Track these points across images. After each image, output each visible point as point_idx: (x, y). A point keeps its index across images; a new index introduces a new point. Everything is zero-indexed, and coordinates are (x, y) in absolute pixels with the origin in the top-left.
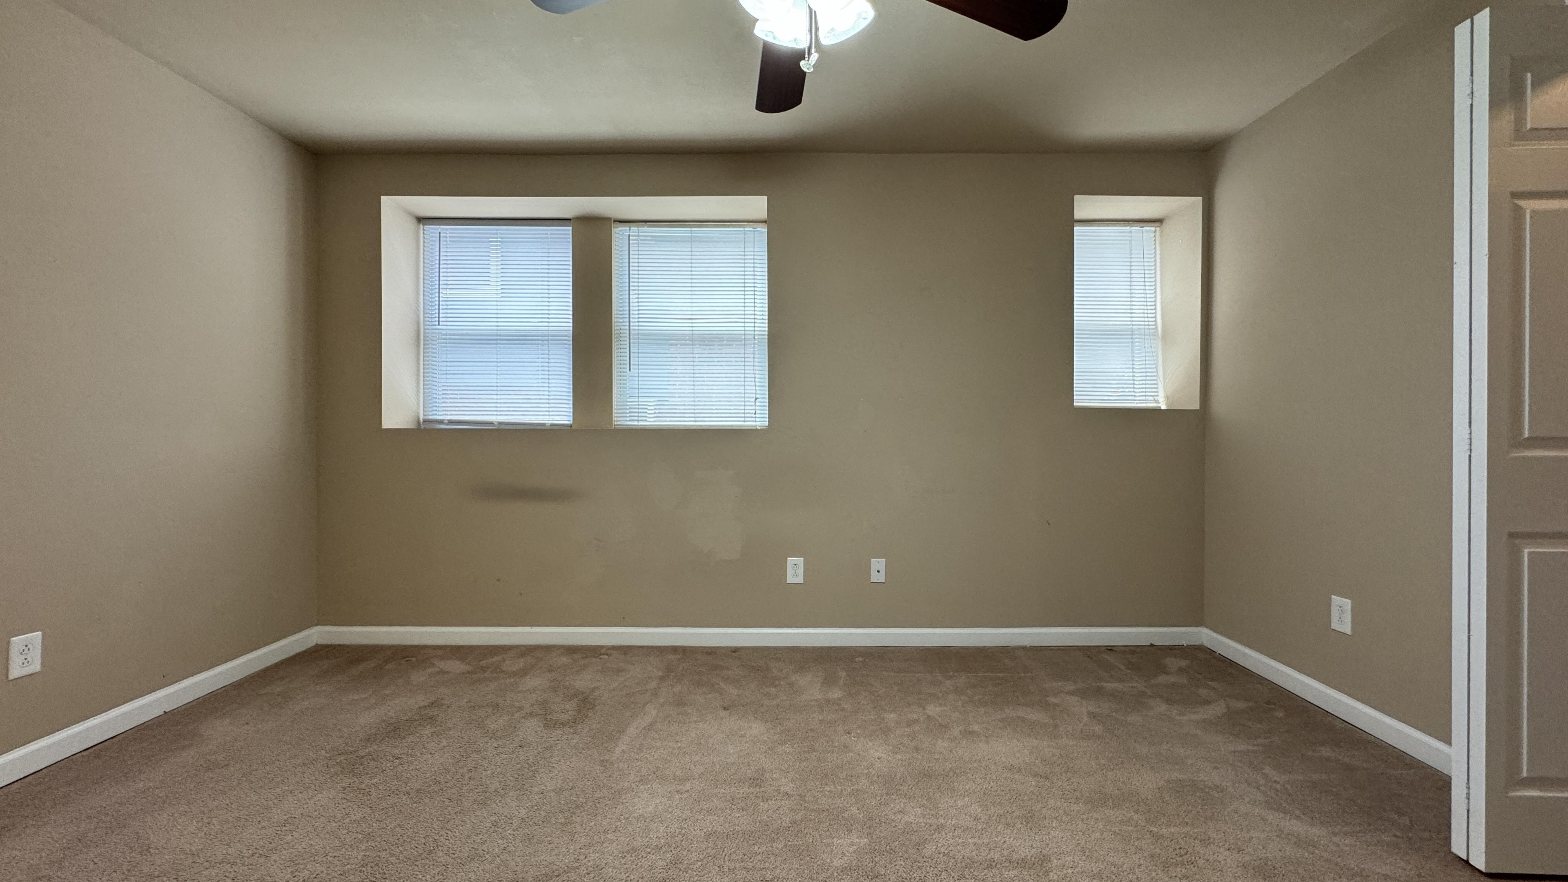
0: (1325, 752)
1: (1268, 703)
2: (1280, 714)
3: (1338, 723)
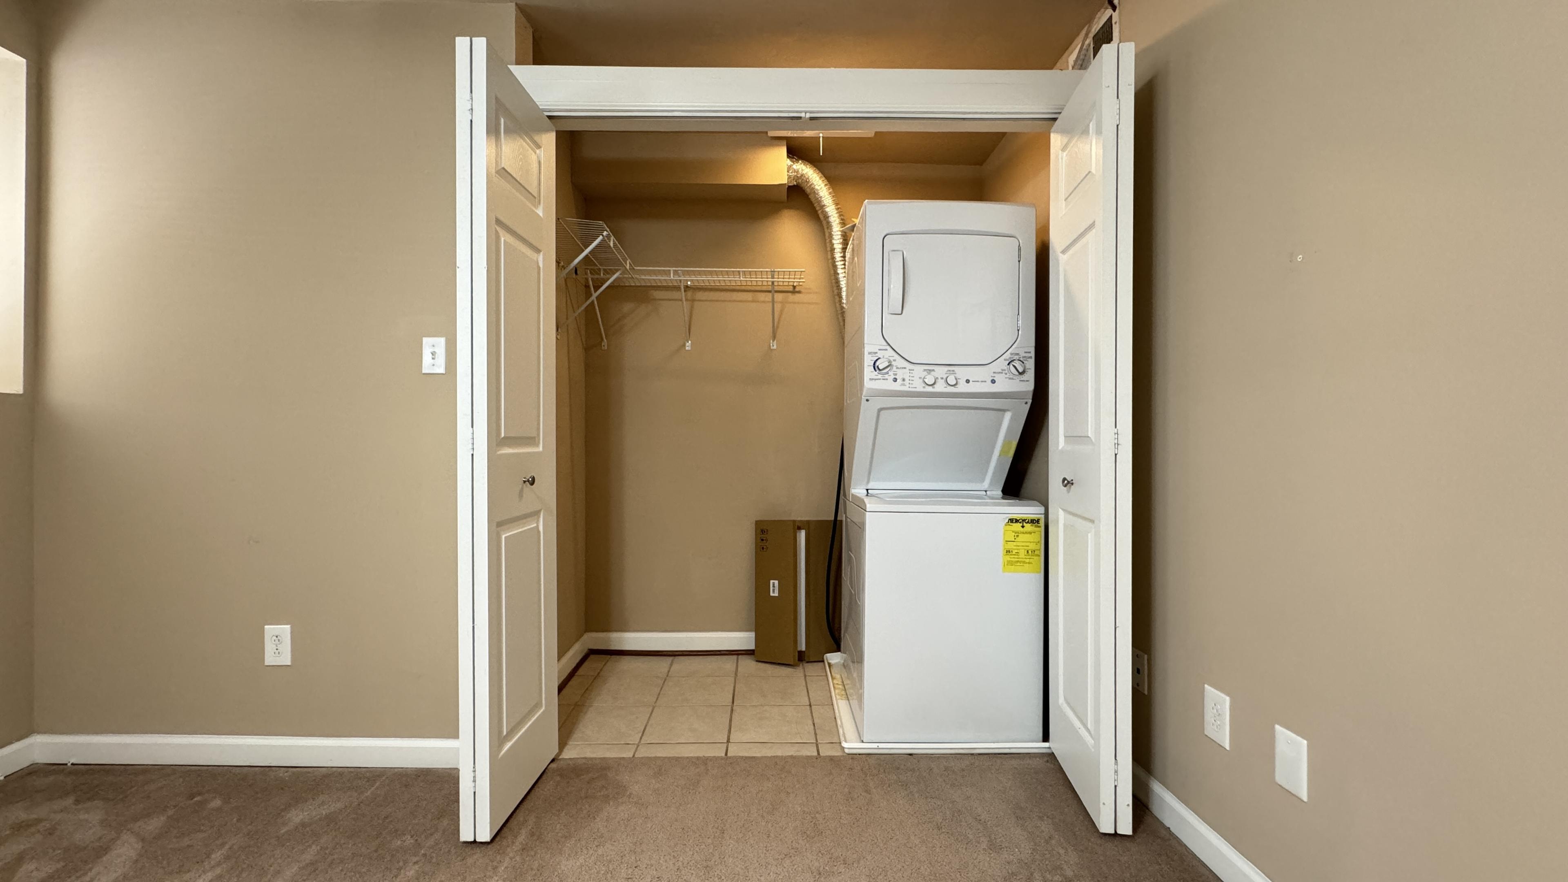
0: (297, 816)
1: (191, 797)
2: (217, 803)
3: (281, 773)
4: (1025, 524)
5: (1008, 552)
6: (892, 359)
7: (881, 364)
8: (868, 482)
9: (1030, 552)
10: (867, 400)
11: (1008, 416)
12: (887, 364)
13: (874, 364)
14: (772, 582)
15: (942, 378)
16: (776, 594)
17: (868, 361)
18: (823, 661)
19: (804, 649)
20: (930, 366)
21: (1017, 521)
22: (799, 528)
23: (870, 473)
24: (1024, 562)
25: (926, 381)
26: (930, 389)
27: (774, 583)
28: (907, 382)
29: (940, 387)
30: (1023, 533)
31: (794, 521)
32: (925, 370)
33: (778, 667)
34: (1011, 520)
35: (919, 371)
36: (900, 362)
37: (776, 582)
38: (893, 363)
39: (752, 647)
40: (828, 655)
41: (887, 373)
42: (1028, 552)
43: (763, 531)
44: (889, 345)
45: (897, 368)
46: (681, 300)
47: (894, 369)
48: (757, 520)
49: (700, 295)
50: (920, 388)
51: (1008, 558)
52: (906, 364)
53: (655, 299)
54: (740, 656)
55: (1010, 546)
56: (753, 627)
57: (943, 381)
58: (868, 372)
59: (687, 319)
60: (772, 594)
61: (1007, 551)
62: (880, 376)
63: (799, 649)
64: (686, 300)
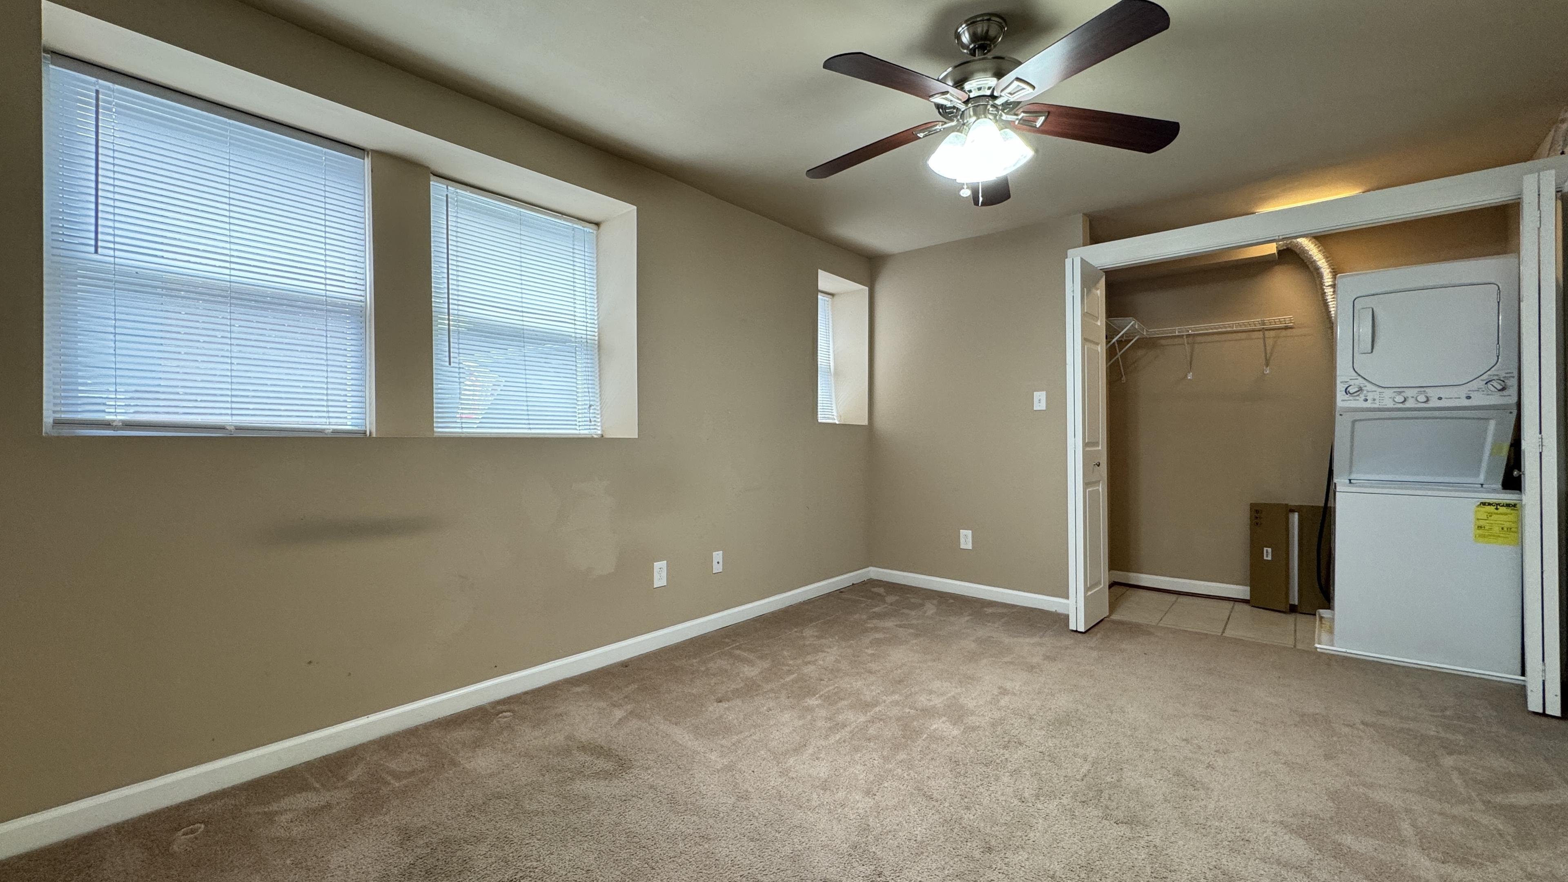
4: (1498, 507)
5: (1480, 527)
6: (1362, 385)
7: (1351, 390)
8: (1350, 473)
9: (1505, 529)
10: (1341, 415)
11: (1492, 424)
12: (1357, 389)
13: (1346, 389)
14: (1265, 549)
15: (1413, 397)
16: (1270, 558)
17: (1340, 388)
18: (1315, 615)
19: (1296, 603)
20: (1400, 390)
21: (1490, 504)
22: (1292, 511)
23: (1351, 467)
24: (1499, 536)
25: (1396, 400)
26: (1401, 406)
27: (1267, 551)
28: (1377, 401)
29: (1410, 404)
30: (1497, 514)
31: (1287, 505)
32: (1395, 392)
33: (1273, 612)
34: (1484, 504)
35: (1389, 393)
36: (1370, 387)
37: (1270, 550)
38: (1364, 388)
39: (1248, 598)
40: (1321, 611)
41: (1358, 395)
42: (1503, 529)
43: (1257, 511)
44: (1359, 375)
45: (1368, 392)
46: (1184, 344)
47: (1365, 392)
48: (1253, 502)
49: (1199, 339)
50: (1390, 405)
51: (1480, 532)
52: (1375, 388)
53: (1163, 346)
54: (1236, 603)
55: (1481, 523)
56: (1248, 582)
57: (1414, 399)
58: (1340, 395)
59: (1189, 359)
60: (1265, 558)
61: (1478, 527)
62: (1351, 398)
63: (1292, 602)
64: (1188, 343)
